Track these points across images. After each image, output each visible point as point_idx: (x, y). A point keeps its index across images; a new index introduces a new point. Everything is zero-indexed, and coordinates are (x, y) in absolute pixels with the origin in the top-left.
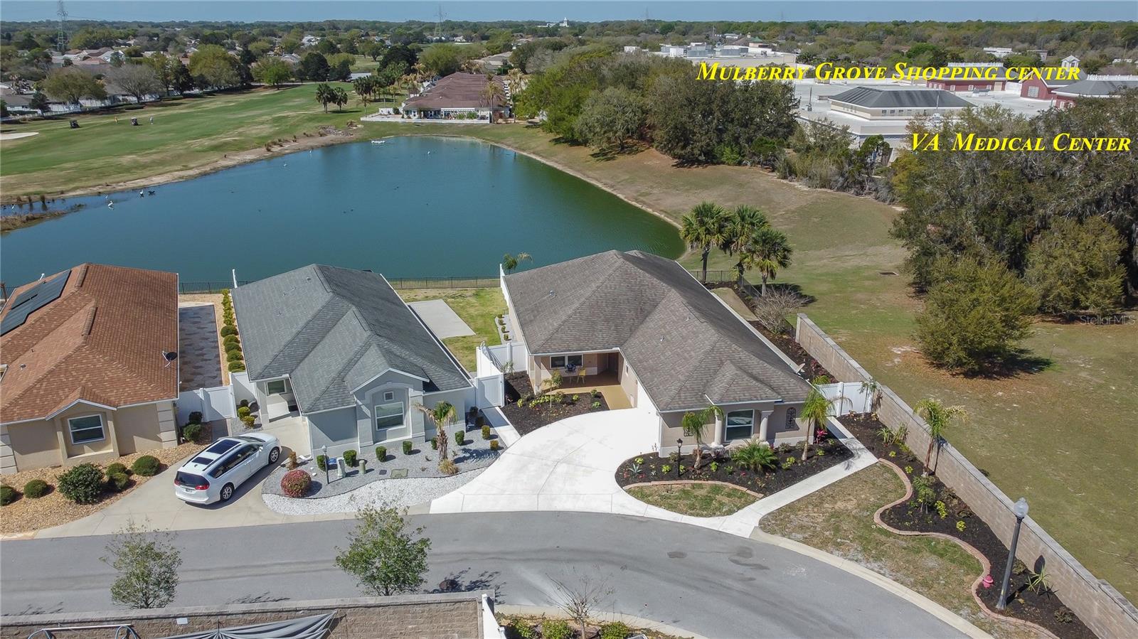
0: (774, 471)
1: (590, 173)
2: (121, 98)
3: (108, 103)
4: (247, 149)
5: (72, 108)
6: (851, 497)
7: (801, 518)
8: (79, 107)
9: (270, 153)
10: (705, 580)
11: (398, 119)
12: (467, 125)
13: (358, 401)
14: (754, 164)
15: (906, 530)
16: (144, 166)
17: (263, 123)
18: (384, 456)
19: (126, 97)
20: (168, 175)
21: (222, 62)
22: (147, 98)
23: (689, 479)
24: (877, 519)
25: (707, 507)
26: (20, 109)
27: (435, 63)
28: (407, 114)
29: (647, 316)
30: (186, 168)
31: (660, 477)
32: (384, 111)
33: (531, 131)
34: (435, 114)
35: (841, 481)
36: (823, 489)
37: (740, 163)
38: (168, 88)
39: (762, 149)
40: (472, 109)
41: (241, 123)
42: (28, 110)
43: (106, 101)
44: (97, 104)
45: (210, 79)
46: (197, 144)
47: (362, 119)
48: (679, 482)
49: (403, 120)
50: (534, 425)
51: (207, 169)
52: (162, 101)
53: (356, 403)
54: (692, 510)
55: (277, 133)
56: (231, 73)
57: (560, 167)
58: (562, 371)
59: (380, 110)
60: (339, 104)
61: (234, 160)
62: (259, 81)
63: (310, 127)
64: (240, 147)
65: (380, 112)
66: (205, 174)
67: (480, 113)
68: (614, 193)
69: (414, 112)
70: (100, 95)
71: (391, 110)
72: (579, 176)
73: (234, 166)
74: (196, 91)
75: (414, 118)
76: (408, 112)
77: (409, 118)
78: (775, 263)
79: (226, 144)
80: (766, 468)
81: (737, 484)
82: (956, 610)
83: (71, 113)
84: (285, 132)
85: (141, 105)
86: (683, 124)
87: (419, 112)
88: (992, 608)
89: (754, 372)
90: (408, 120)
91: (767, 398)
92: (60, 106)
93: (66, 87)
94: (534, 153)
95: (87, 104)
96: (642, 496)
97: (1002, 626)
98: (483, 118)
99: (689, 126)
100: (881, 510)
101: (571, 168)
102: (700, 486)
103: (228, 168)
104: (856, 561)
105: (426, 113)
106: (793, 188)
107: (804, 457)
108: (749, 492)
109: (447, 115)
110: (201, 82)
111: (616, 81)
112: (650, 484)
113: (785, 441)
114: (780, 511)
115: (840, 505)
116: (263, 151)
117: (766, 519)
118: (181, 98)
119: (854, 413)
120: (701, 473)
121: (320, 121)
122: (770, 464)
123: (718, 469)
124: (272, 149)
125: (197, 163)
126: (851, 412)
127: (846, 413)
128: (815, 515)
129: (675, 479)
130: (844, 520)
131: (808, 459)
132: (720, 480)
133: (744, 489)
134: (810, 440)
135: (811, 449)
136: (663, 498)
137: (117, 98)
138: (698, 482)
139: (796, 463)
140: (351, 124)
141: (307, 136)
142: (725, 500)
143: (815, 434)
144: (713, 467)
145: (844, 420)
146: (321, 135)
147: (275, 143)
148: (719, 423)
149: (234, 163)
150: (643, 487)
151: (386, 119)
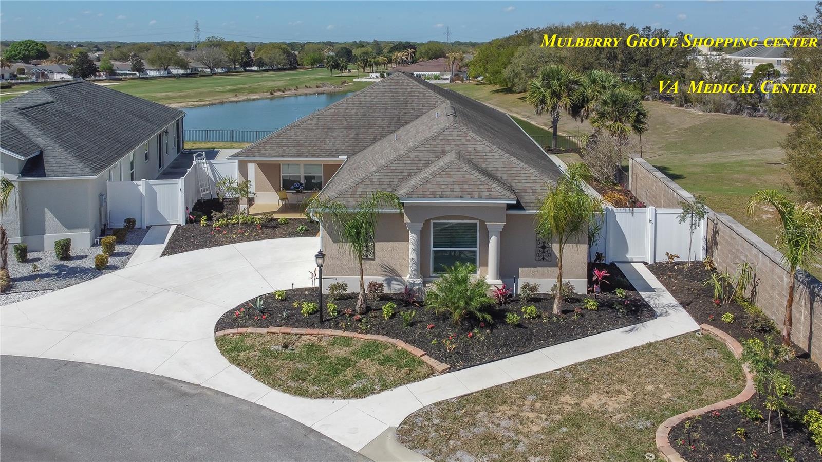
0: (488, 325)
2: (200, 70)
3: (189, 72)
4: (256, 93)
5: (162, 73)
6: (623, 387)
8: (167, 73)
9: (272, 95)
17: (280, 81)
19: (204, 69)
20: (184, 103)
21: (278, 51)
22: (220, 70)
23: (337, 327)
24: (660, 439)
26: (127, 72)
30: (202, 100)
31: (291, 320)
32: (374, 75)
33: (479, 86)
35: (615, 356)
36: (569, 369)
38: (235, 65)
40: (439, 73)
41: (265, 81)
42: (130, 72)
43: (188, 70)
44: (181, 72)
45: (266, 60)
46: (220, 89)
47: (355, 80)
48: (316, 331)
50: (195, 246)
51: (217, 101)
52: (229, 72)
55: (288, 85)
56: (282, 57)
60: (341, 70)
62: (302, 65)
63: (313, 83)
64: (252, 91)
65: (370, 75)
66: (212, 104)
67: (445, 77)
70: (184, 66)
71: (378, 75)
73: (240, 101)
74: (255, 68)
78: (628, 127)
79: (242, 88)
80: (471, 320)
81: (413, 342)
83: (160, 76)
84: (292, 85)
85: (212, 75)
91: (490, 197)
92: (155, 71)
93: (160, 58)
95: (175, 72)
96: (234, 349)
98: (445, 79)
102: (347, 342)
103: (237, 102)
106: (689, 113)
107: (556, 310)
108: (426, 358)
110: (260, 62)
112: (265, 331)
113: (532, 281)
114: (466, 399)
115: (594, 400)
116: (268, 95)
117: (425, 413)
118: (243, 72)
119: (676, 260)
120: (360, 320)
121: (323, 80)
122: (480, 311)
123: (393, 316)
124: (275, 94)
125: (212, 98)
126: (671, 257)
127: (662, 258)
128: (531, 415)
129: (312, 326)
130: (587, 433)
131: (564, 312)
132: (387, 334)
133: (418, 352)
134: (580, 286)
135: (577, 300)
136: (267, 354)
137: (196, 69)
138: (346, 334)
139: (539, 316)
140: (345, 82)
141: (307, 87)
142: (370, 367)
143: (590, 276)
144: (387, 309)
145: (657, 269)
146: (317, 88)
147: (279, 90)
148: (412, 237)
149: (240, 99)
150: (248, 335)
151: (372, 80)
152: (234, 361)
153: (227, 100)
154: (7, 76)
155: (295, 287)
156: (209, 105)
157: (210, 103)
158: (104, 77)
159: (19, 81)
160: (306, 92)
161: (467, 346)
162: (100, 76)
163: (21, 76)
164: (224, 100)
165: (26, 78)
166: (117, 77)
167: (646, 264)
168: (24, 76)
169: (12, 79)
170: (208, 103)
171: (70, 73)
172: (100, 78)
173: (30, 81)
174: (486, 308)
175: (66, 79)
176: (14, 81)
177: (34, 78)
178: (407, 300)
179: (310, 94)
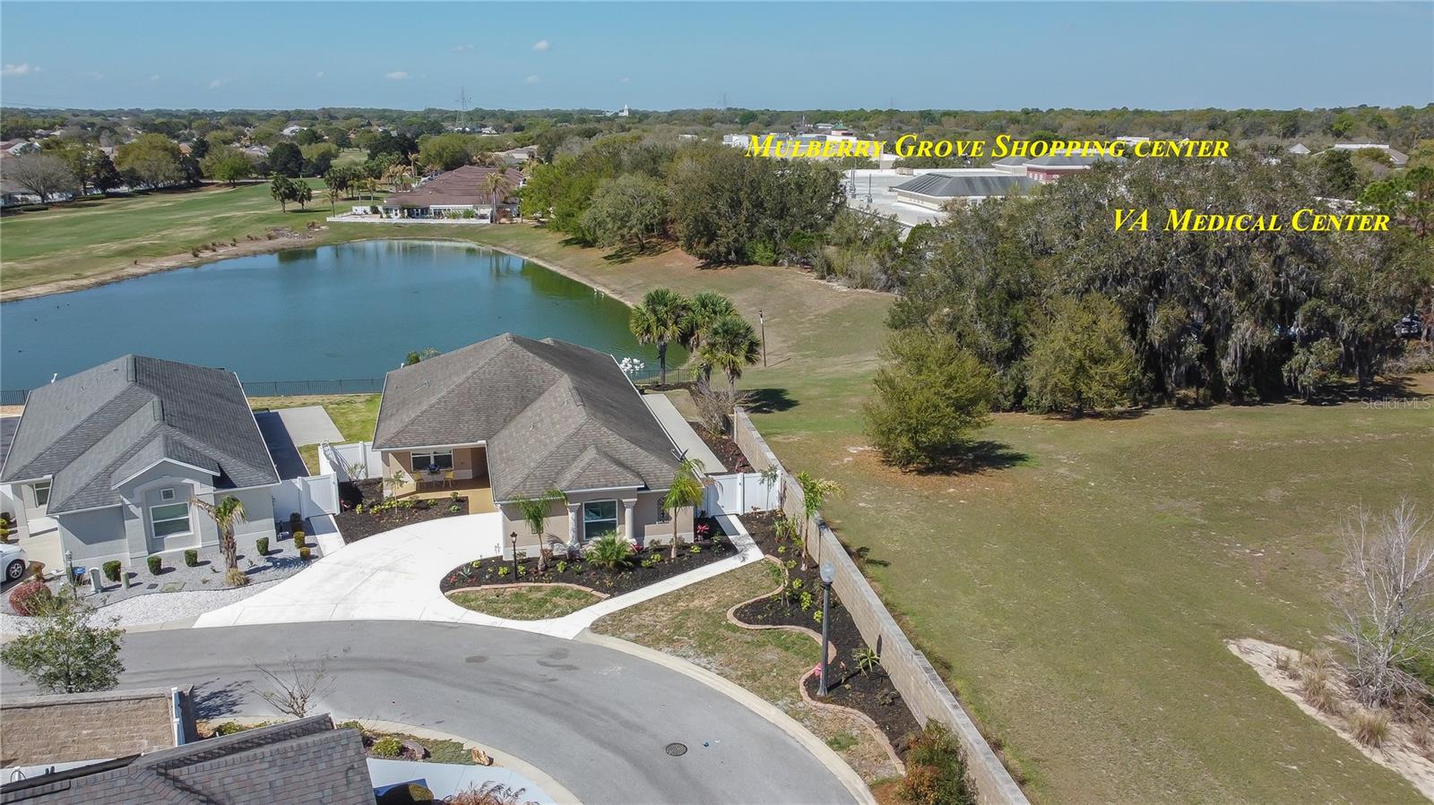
0: (631, 569)
1: (598, 278)
2: (19, 197)
4: (168, 255)
6: (713, 595)
7: (647, 618)
9: (197, 259)
10: (498, 683)
11: (376, 219)
12: (461, 226)
13: (125, 500)
14: (791, 263)
15: (758, 624)
16: (23, 275)
17: (196, 225)
18: (156, 567)
19: (27, 196)
20: (53, 285)
21: (161, 153)
22: (56, 197)
23: (528, 581)
24: (730, 614)
25: (540, 609)
27: (439, 155)
28: (387, 213)
29: (528, 405)
30: (80, 277)
31: (495, 579)
32: (359, 209)
33: (540, 231)
34: (422, 213)
35: (709, 579)
36: (682, 589)
37: (775, 263)
38: (85, 185)
39: (799, 244)
40: (470, 207)
41: (169, 225)
45: (144, 173)
46: (100, 249)
47: (328, 219)
48: (515, 585)
49: (382, 220)
50: (367, 532)
51: (108, 277)
52: (75, 201)
53: (122, 501)
54: (519, 614)
55: (214, 236)
56: (172, 166)
57: (563, 272)
58: (424, 474)
59: (354, 208)
60: (301, 201)
61: (146, 267)
62: (210, 177)
63: (259, 230)
64: (158, 251)
65: (354, 211)
66: (101, 284)
67: (479, 211)
68: (622, 300)
69: (396, 210)
71: (368, 209)
72: (584, 283)
73: (145, 274)
74: (124, 189)
75: (396, 218)
76: (387, 211)
77: (389, 217)
78: (741, 360)
79: (140, 248)
80: (619, 567)
81: (583, 585)
82: (773, 699)
84: (223, 234)
85: (46, 206)
86: (705, 215)
87: (402, 209)
88: (812, 696)
89: (622, 458)
90: (387, 221)
91: (626, 484)
94: (536, 257)
96: (465, 602)
97: (818, 714)
98: (483, 217)
99: (714, 218)
100: (738, 606)
101: (577, 273)
102: (539, 589)
103: (136, 276)
104: (684, 657)
105: (411, 212)
106: (831, 289)
107: (673, 556)
108: (594, 592)
109: (438, 214)
110: (132, 177)
111: (636, 167)
112: (479, 588)
113: (656, 538)
114: (623, 611)
115: (697, 603)
116: (188, 257)
117: (602, 619)
118: (102, 198)
119: (758, 511)
120: (543, 575)
121: (273, 222)
122: (625, 561)
123: (565, 570)
124: (201, 255)
125: (97, 271)
126: (755, 509)
127: (749, 510)
128: (662, 613)
129: (511, 582)
130: (693, 617)
131: (678, 556)
132: (564, 581)
133: (589, 590)
134: (689, 537)
135: (687, 547)
136: (488, 602)
137: (12, 197)
138: (536, 584)
139: (663, 560)
140: (312, 225)
141: (252, 239)
142: (562, 602)
143: (695, 530)
144: (560, 567)
145: (745, 519)
146: (270, 238)
147: (206, 248)
148: (571, 515)
149: (145, 270)
150: (468, 592)
151: (359, 220)
152: (469, 608)
153: (124, 273)
155: (484, 557)
157: (98, 280)
161: (619, 583)
164: (121, 274)
167: (737, 515)
170: (93, 280)
174: (628, 558)
178: (572, 557)
179: (262, 253)
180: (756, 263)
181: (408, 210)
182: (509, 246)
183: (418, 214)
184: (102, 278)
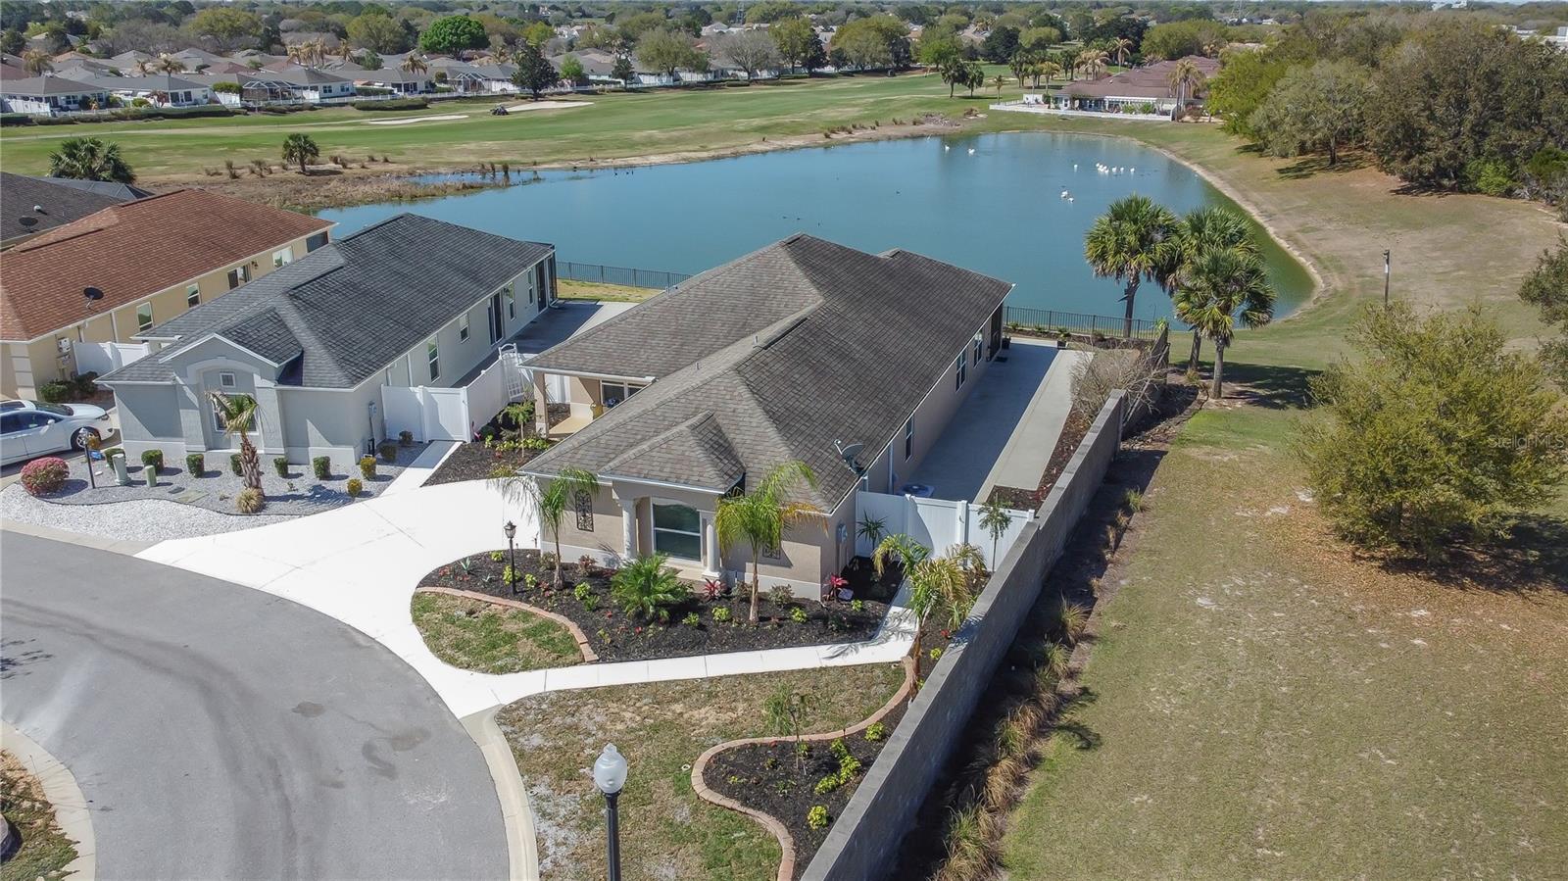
1: (1255, 196)
3: (710, 77)
4: (801, 133)
5: (665, 80)
6: (740, 706)
7: (597, 714)
8: (672, 79)
9: (828, 140)
10: (271, 762)
12: (1136, 123)
13: (177, 378)
14: (1535, 196)
15: (720, 792)
16: (653, 143)
17: (854, 106)
20: (675, 154)
21: (873, 34)
23: (526, 600)
26: (606, 78)
28: (1056, 103)
30: (703, 149)
32: (1030, 98)
33: (1223, 134)
34: (1096, 105)
37: (1509, 193)
40: (1153, 100)
42: (611, 79)
43: (709, 75)
44: (697, 77)
46: (742, 123)
47: (992, 107)
48: (506, 602)
49: (1047, 111)
50: (462, 474)
51: (728, 152)
52: (781, 77)
53: (174, 379)
55: (860, 118)
59: (1025, 96)
60: (971, 87)
61: (771, 144)
62: (917, 61)
63: (911, 114)
64: (794, 130)
65: (1025, 99)
66: (718, 158)
67: (1165, 107)
69: (1066, 101)
70: (703, 68)
71: (1040, 98)
72: (1234, 199)
73: (767, 152)
74: (830, 69)
75: (1064, 110)
76: (1057, 100)
77: (1057, 108)
79: (777, 125)
81: (585, 628)
83: (660, 87)
84: (872, 117)
85: (753, 81)
86: (1409, 119)
87: (1073, 99)
90: (1055, 112)
92: (653, 78)
94: (1200, 163)
95: (688, 77)
96: (422, 610)
98: (1165, 113)
99: (1422, 123)
101: (1234, 186)
102: (526, 617)
103: (764, 153)
104: (544, 817)
105: (1084, 103)
107: (752, 616)
108: (584, 648)
109: (1114, 107)
110: (839, 58)
112: (460, 593)
115: (699, 713)
116: (820, 138)
118: (806, 77)
120: (552, 596)
121: (930, 107)
123: (583, 596)
124: (834, 136)
125: (722, 144)
128: (629, 715)
129: (504, 595)
131: (760, 619)
132: (568, 615)
133: (582, 639)
136: (448, 618)
137: (723, 73)
138: (531, 609)
140: (970, 113)
141: (896, 123)
142: (526, 649)
146: (915, 124)
147: (843, 129)
149: (768, 148)
150: (443, 595)
151: (1025, 109)
152: (416, 619)
153: (745, 149)
154: (421, 86)
156: (713, 158)
157: (716, 154)
158: (569, 90)
159: (439, 95)
160: (889, 134)
161: (628, 641)
162: (562, 85)
163: (443, 86)
164: (741, 149)
165: (449, 91)
166: (590, 88)
168: (446, 86)
169: (428, 92)
170: (712, 153)
171: (514, 82)
172: (562, 90)
173: (455, 94)
175: (509, 92)
176: (430, 96)
177: (461, 90)
179: (898, 138)
180: (1479, 191)
181: (1080, 100)
182: (1175, 148)
183: (1090, 106)
184: (722, 152)
